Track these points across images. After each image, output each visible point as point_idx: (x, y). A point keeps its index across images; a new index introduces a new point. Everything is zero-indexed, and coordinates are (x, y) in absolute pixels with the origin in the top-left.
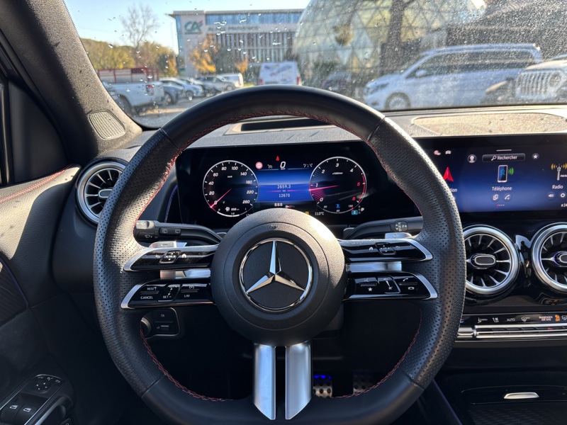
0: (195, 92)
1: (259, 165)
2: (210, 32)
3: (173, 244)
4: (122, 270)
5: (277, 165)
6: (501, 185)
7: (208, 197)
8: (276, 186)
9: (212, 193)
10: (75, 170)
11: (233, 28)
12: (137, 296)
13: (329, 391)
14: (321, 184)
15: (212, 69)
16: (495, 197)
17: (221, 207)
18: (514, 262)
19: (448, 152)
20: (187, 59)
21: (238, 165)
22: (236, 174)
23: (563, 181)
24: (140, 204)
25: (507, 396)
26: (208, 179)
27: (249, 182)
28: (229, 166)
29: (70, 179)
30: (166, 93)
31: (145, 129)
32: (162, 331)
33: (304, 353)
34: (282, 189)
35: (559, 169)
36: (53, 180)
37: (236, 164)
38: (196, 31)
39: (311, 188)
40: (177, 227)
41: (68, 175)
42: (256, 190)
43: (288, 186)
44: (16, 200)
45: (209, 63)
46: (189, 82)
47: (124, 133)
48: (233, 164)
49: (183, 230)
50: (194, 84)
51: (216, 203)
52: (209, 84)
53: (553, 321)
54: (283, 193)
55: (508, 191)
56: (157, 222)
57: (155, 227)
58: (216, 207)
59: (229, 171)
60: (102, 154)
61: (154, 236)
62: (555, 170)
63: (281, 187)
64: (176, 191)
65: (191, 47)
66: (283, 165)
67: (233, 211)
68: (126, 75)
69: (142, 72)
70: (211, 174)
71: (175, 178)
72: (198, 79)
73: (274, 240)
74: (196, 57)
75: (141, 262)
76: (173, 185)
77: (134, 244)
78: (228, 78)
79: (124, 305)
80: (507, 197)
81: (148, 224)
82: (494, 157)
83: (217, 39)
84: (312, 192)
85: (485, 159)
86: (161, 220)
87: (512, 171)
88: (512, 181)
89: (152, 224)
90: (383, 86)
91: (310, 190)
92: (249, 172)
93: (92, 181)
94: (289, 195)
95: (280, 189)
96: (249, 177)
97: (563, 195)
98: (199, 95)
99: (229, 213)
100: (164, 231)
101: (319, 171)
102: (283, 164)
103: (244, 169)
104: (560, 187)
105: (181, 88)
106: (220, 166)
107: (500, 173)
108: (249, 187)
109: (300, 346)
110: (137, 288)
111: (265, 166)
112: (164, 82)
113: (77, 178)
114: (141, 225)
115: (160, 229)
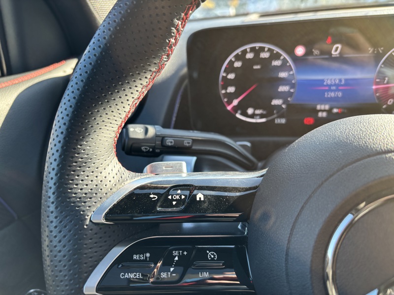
1: (300, 51)
3: (181, 166)
4: (88, 222)
5: (327, 50)
7: (226, 95)
8: (323, 81)
9: (231, 89)
17: (243, 108)
21: (269, 50)
22: (266, 63)
24: (124, 98)
26: (227, 71)
27: (283, 75)
28: (257, 51)
34: (331, 85)
37: (267, 48)
39: (377, 84)
40: (188, 135)
41: (67, 68)
42: (293, 86)
43: (340, 80)
48: (262, 49)
49: (195, 141)
51: (235, 102)
54: (332, 91)
56: (159, 128)
57: (157, 136)
58: (236, 109)
59: (257, 59)
61: (154, 148)
63: (329, 82)
64: (186, 87)
66: (336, 50)
67: (257, 115)
70: (231, 63)
76: (182, 79)
77: (115, 171)
81: (146, 131)
84: (377, 90)
86: (166, 125)
89: (152, 131)
91: (374, 87)
92: (285, 60)
94: (340, 94)
95: (327, 85)
96: (284, 67)
99: (252, 116)
100: (169, 142)
101: (392, 59)
102: (337, 48)
103: (277, 56)
106: (245, 52)
108: (283, 81)
110: (117, 252)
111: (309, 53)
114: (137, 131)
115: (163, 138)
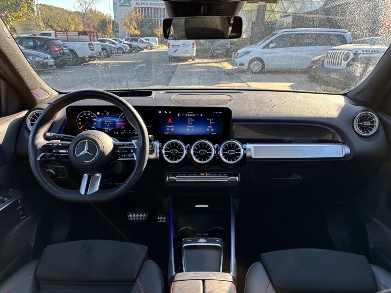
0: (124, 49)
1: (98, 113)
2: (137, 6)
4: (38, 148)
5: (105, 114)
6: (190, 125)
7: (79, 125)
9: (80, 123)
10: (26, 112)
11: (154, 4)
12: (42, 157)
13: (146, 214)
14: (123, 122)
15: (138, 32)
16: (188, 130)
17: (84, 129)
18: (185, 152)
19: (170, 112)
20: (120, 24)
21: (90, 113)
22: (89, 116)
23: (212, 125)
25: (197, 206)
26: (79, 118)
27: (94, 120)
28: (87, 113)
29: (24, 115)
30: (103, 49)
31: (60, 93)
32: (60, 176)
33: (99, 177)
35: (210, 120)
36: (17, 116)
38: (127, 4)
39: (119, 123)
40: (62, 135)
41: (23, 114)
42: (97, 123)
44: (3, 123)
45: (135, 29)
46: (120, 42)
47: (48, 96)
48: (88, 113)
49: (64, 137)
50: (123, 43)
51: (82, 127)
52: (134, 44)
53: (205, 175)
55: (192, 128)
56: (55, 134)
59: (87, 115)
60: (37, 106)
61: (52, 138)
62: (209, 120)
64: (66, 122)
65: (124, 16)
68: (75, 35)
69: (86, 35)
70: (80, 116)
71: (66, 117)
72: (127, 40)
73: (87, 140)
74: (127, 23)
75: (45, 146)
78: (148, 40)
79: (38, 159)
80: (192, 130)
82: (187, 115)
83: (142, 11)
85: (184, 115)
87: (193, 120)
88: (194, 124)
89: (52, 134)
90: (247, 53)
92: (94, 116)
93: (32, 117)
96: (94, 118)
97: (212, 130)
98: (127, 51)
100: (57, 137)
101: (121, 117)
102: (108, 113)
103: (92, 115)
104: (211, 127)
105: (114, 46)
106: (83, 113)
107: (189, 121)
108: (95, 122)
109: (98, 175)
110: (43, 154)
111: (100, 114)
112: (101, 41)
113: (27, 115)
114: (48, 134)
115: (55, 136)
